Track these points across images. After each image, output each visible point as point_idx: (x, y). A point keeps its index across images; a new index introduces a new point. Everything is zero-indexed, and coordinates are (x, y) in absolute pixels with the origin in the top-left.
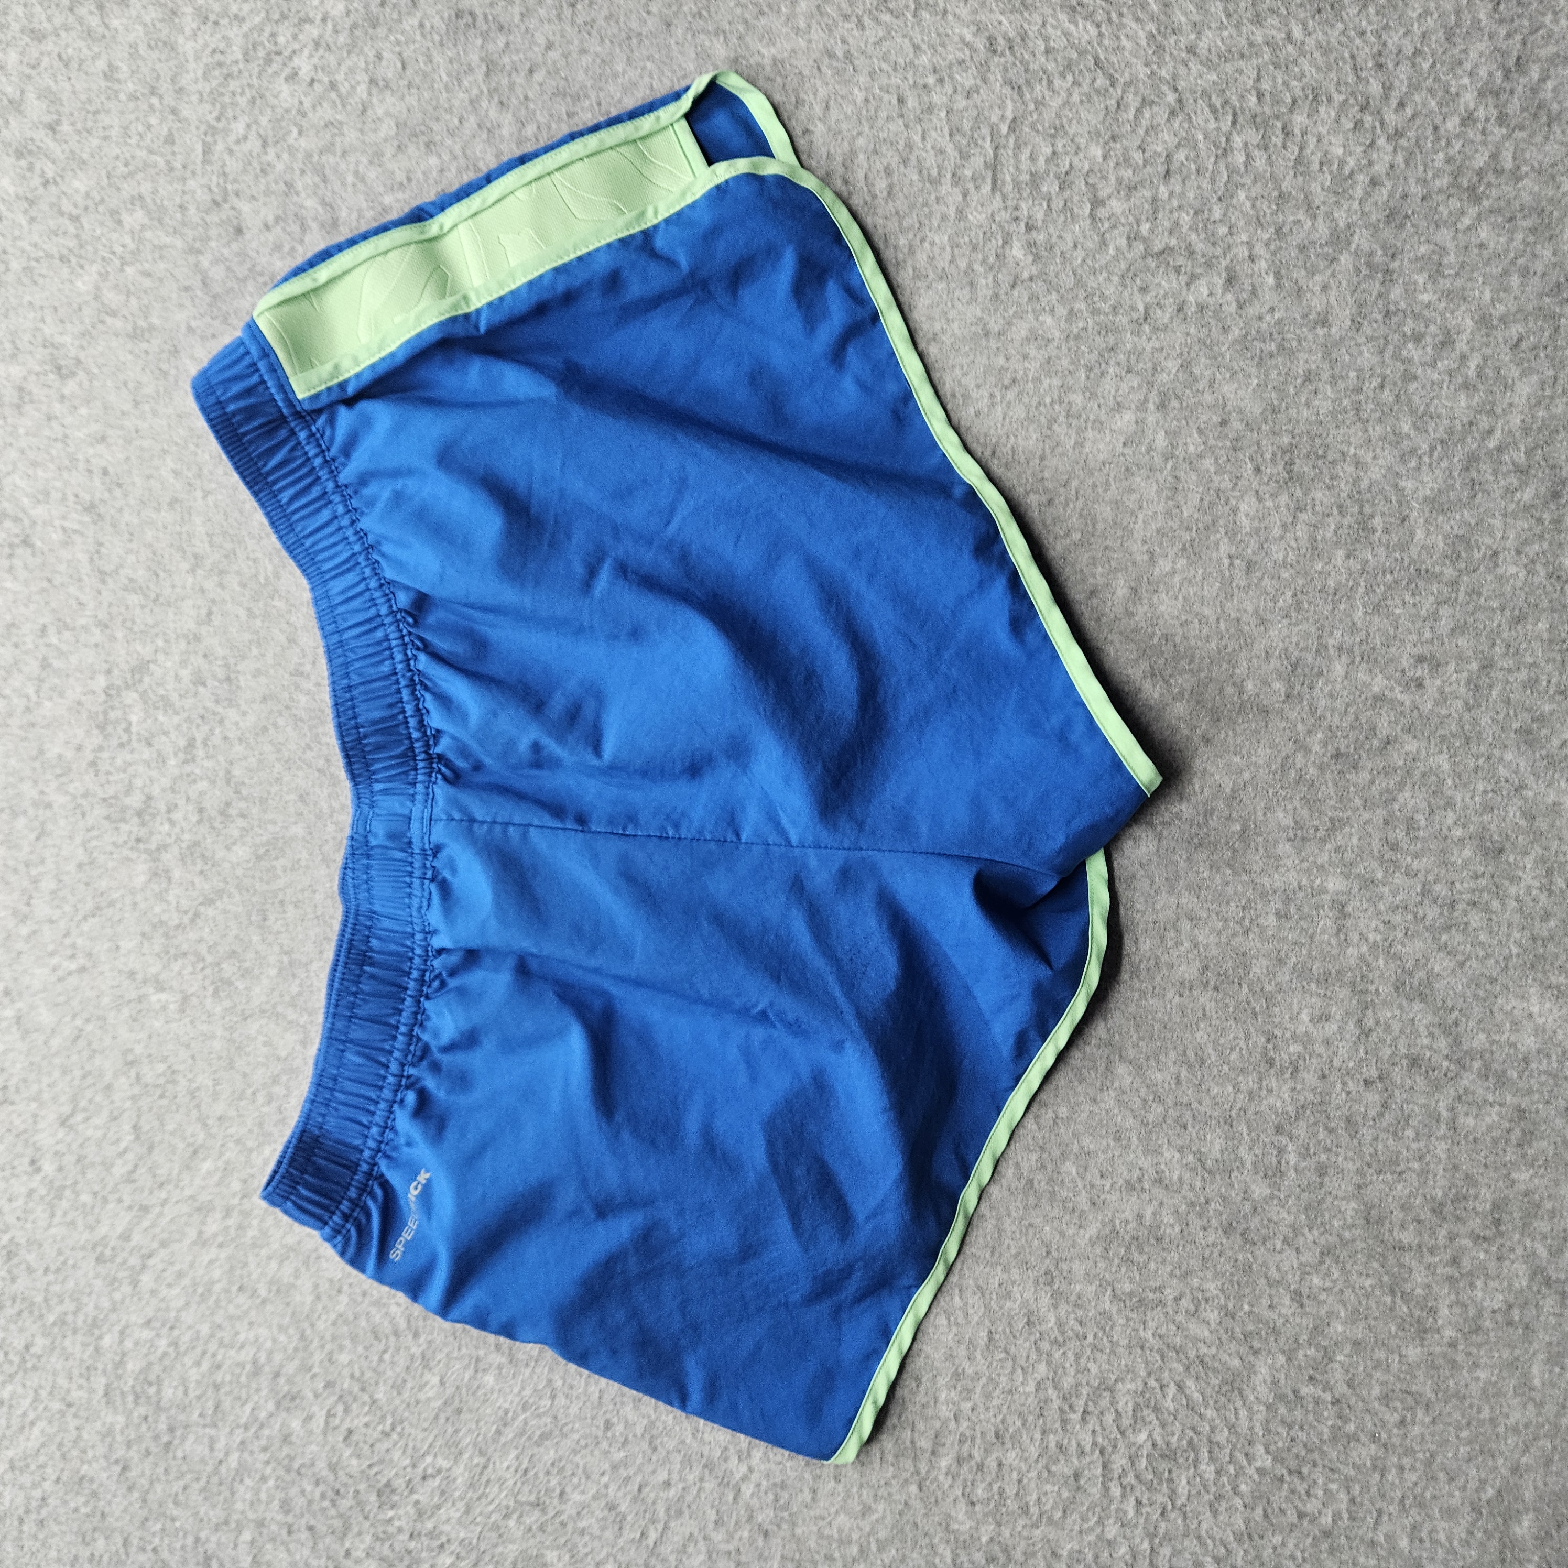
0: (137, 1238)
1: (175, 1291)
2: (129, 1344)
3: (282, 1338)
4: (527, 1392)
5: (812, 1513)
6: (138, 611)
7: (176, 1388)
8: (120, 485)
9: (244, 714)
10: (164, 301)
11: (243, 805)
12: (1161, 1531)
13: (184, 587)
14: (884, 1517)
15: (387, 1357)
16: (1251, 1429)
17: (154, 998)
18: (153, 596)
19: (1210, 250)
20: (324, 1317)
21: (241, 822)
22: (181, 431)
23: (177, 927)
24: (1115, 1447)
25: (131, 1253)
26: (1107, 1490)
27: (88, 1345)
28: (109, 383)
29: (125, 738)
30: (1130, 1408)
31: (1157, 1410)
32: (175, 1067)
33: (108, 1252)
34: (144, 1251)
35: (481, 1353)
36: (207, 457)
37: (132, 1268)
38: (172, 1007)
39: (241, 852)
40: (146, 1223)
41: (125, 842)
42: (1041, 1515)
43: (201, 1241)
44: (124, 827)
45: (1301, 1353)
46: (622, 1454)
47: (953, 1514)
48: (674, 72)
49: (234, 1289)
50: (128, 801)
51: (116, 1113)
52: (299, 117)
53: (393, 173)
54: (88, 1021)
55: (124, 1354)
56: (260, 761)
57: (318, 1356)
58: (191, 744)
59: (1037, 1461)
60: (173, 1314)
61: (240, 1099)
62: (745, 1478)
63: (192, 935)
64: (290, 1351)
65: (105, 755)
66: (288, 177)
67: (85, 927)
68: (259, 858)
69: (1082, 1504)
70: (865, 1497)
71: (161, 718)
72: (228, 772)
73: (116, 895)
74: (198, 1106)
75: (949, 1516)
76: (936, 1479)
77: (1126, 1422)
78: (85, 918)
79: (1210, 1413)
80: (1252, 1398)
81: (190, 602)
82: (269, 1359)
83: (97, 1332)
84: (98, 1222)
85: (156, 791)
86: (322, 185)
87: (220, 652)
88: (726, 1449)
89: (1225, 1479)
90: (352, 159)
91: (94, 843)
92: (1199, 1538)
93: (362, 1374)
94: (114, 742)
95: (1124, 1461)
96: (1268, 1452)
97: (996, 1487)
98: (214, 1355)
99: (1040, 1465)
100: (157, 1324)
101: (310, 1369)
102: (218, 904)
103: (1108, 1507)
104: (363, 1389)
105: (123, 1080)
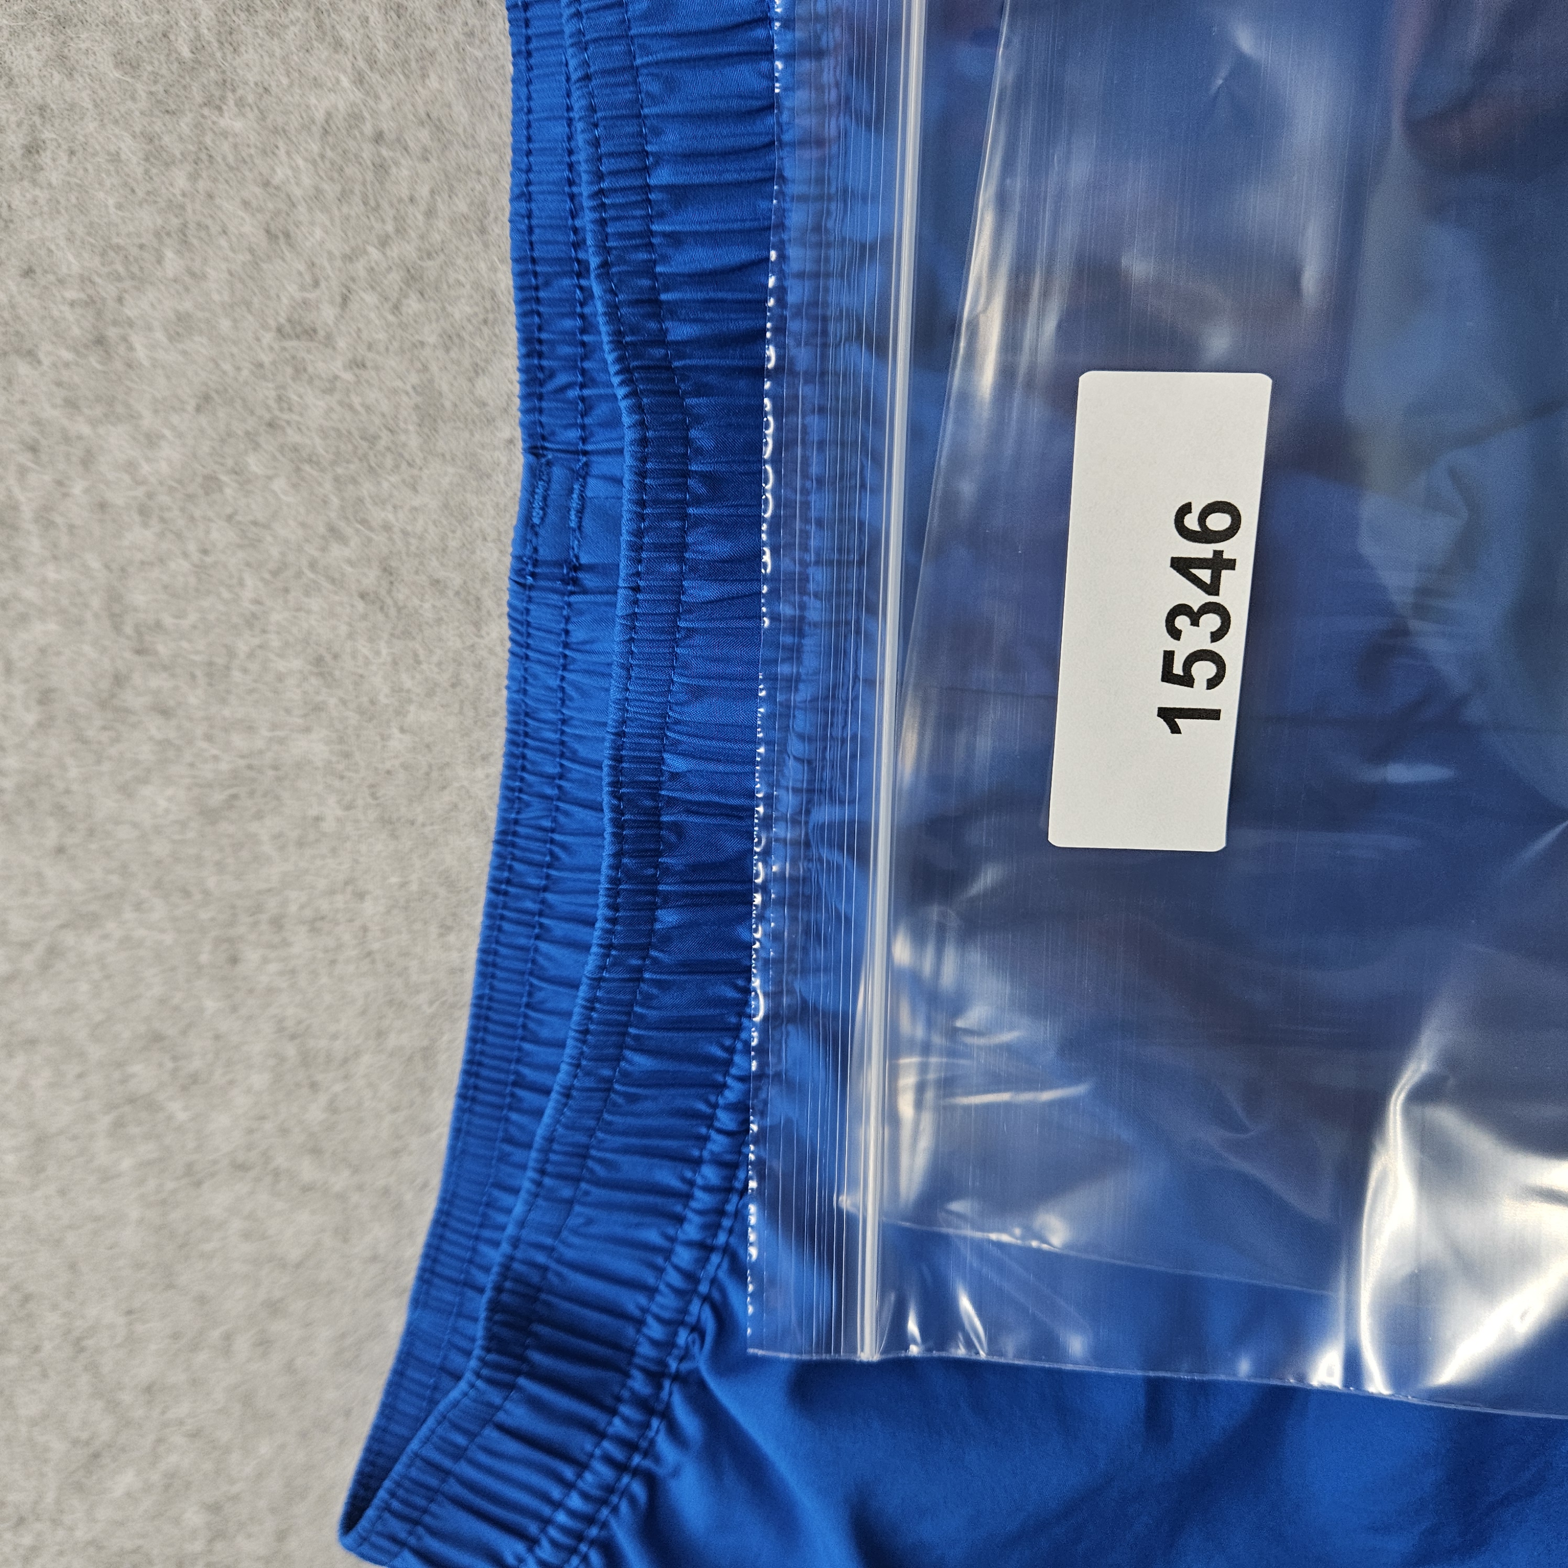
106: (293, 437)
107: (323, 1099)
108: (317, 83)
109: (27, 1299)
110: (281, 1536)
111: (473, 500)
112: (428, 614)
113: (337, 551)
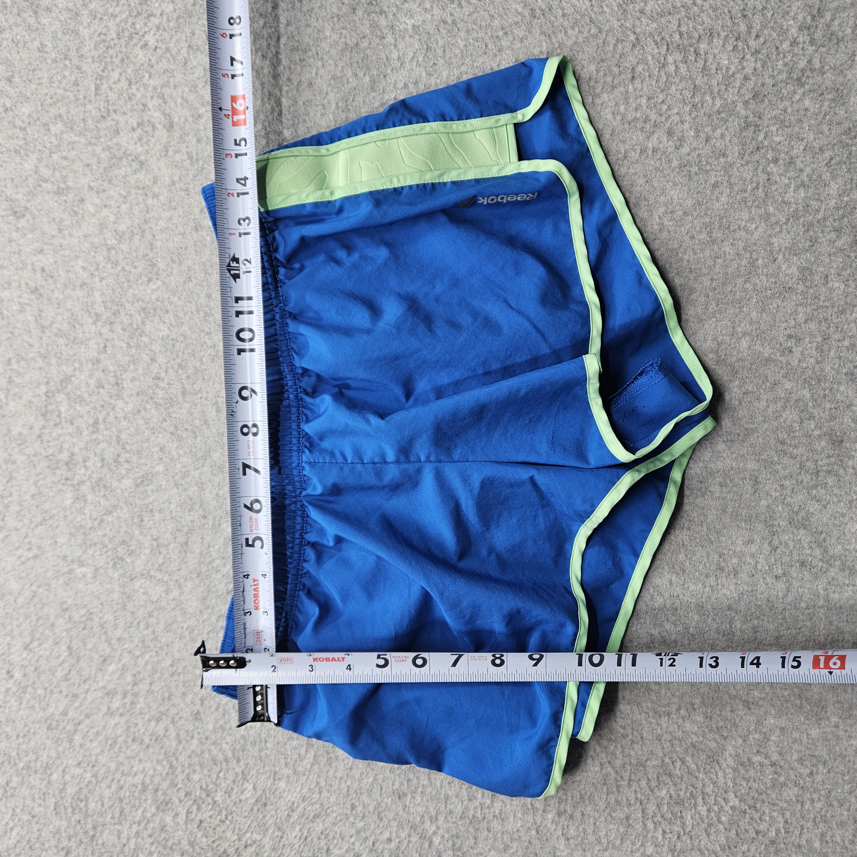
0: (71, 714)
1: (95, 744)
2: (68, 778)
3: (159, 768)
4: (305, 790)
5: (475, 851)
6: (64, 348)
7: (97, 802)
8: (52, 277)
9: (127, 403)
10: (75, 172)
11: (127, 455)
12: (678, 848)
13: (90, 333)
14: (517, 851)
15: (221, 775)
16: (726, 783)
17: (78, 571)
18: (72, 338)
19: (659, 119)
20: (183, 754)
21: (126, 466)
22: (86, 245)
23: (91, 528)
24: (648, 799)
25: (68, 723)
26: (645, 826)
27: (44, 779)
28: (44, 220)
29: (58, 420)
30: (655, 776)
31: (670, 775)
32: (91, 611)
33: (54, 723)
34: (76, 721)
35: (277, 769)
36: (102, 258)
37: (69, 731)
38: (89, 575)
39: (127, 483)
40: (77, 704)
41: (59, 481)
42: (608, 843)
43: (110, 713)
44: (58, 472)
45: (751, 737)
46: (362, 824)
47: (557, 846)
48: (359, 34)
49: (130, 740)
50: (60, 457)
51: (57, 640)
52: (149, 68)
53: (203, 96)
54: (39, 586)
55: (65, 784)
56: (137, 430)
57: (181, 777)
58: (96, 422)
59: (604, 811)
60: (94, 758)
61: (130, 627)
62: (435, 833)
63: (100, 533)
64: (164, 775)
65: (47, 431)
66: (144, 101)
67: (37, 532)
68: (137, 486)
69: (632, 835)
70: (505, 839)
71: (78, 408)
72: (118, 437)
73: (54, 512)
74: (105, 633)
75: (554, 847)
76: (546, 826)
77: (653, 784)
78: (37, 526)
79: (701, 776)
80: (724, 765)
81: (94, 341)
82: (152, 781)
83: (49, 772)
84: (48, 705)
85: (76, 450)
86: (163, 105)
87: (112, 368)
88: (423, 816)
89: (713, 814)
90: (180, 90)
91: (41, 482)
92: (700, 850)
93: (207, 786)
94: (52, 423)
95: (654, 808)
96: (736, 797)
97: (581, 828)
98: (119, 781)
99: (606, 814)
100: (84, 765)
101: (177, 785)
102: (115, 514)
103: (647, 836)
104: (208, 796)
105: (61, 620)
106: (156, 400)
107: (162, 556)
108: (160, 330)
109: (91, 613)
110: (151, 684)
111: (193, 410)
112: (184, 436)
113: (165, 424)
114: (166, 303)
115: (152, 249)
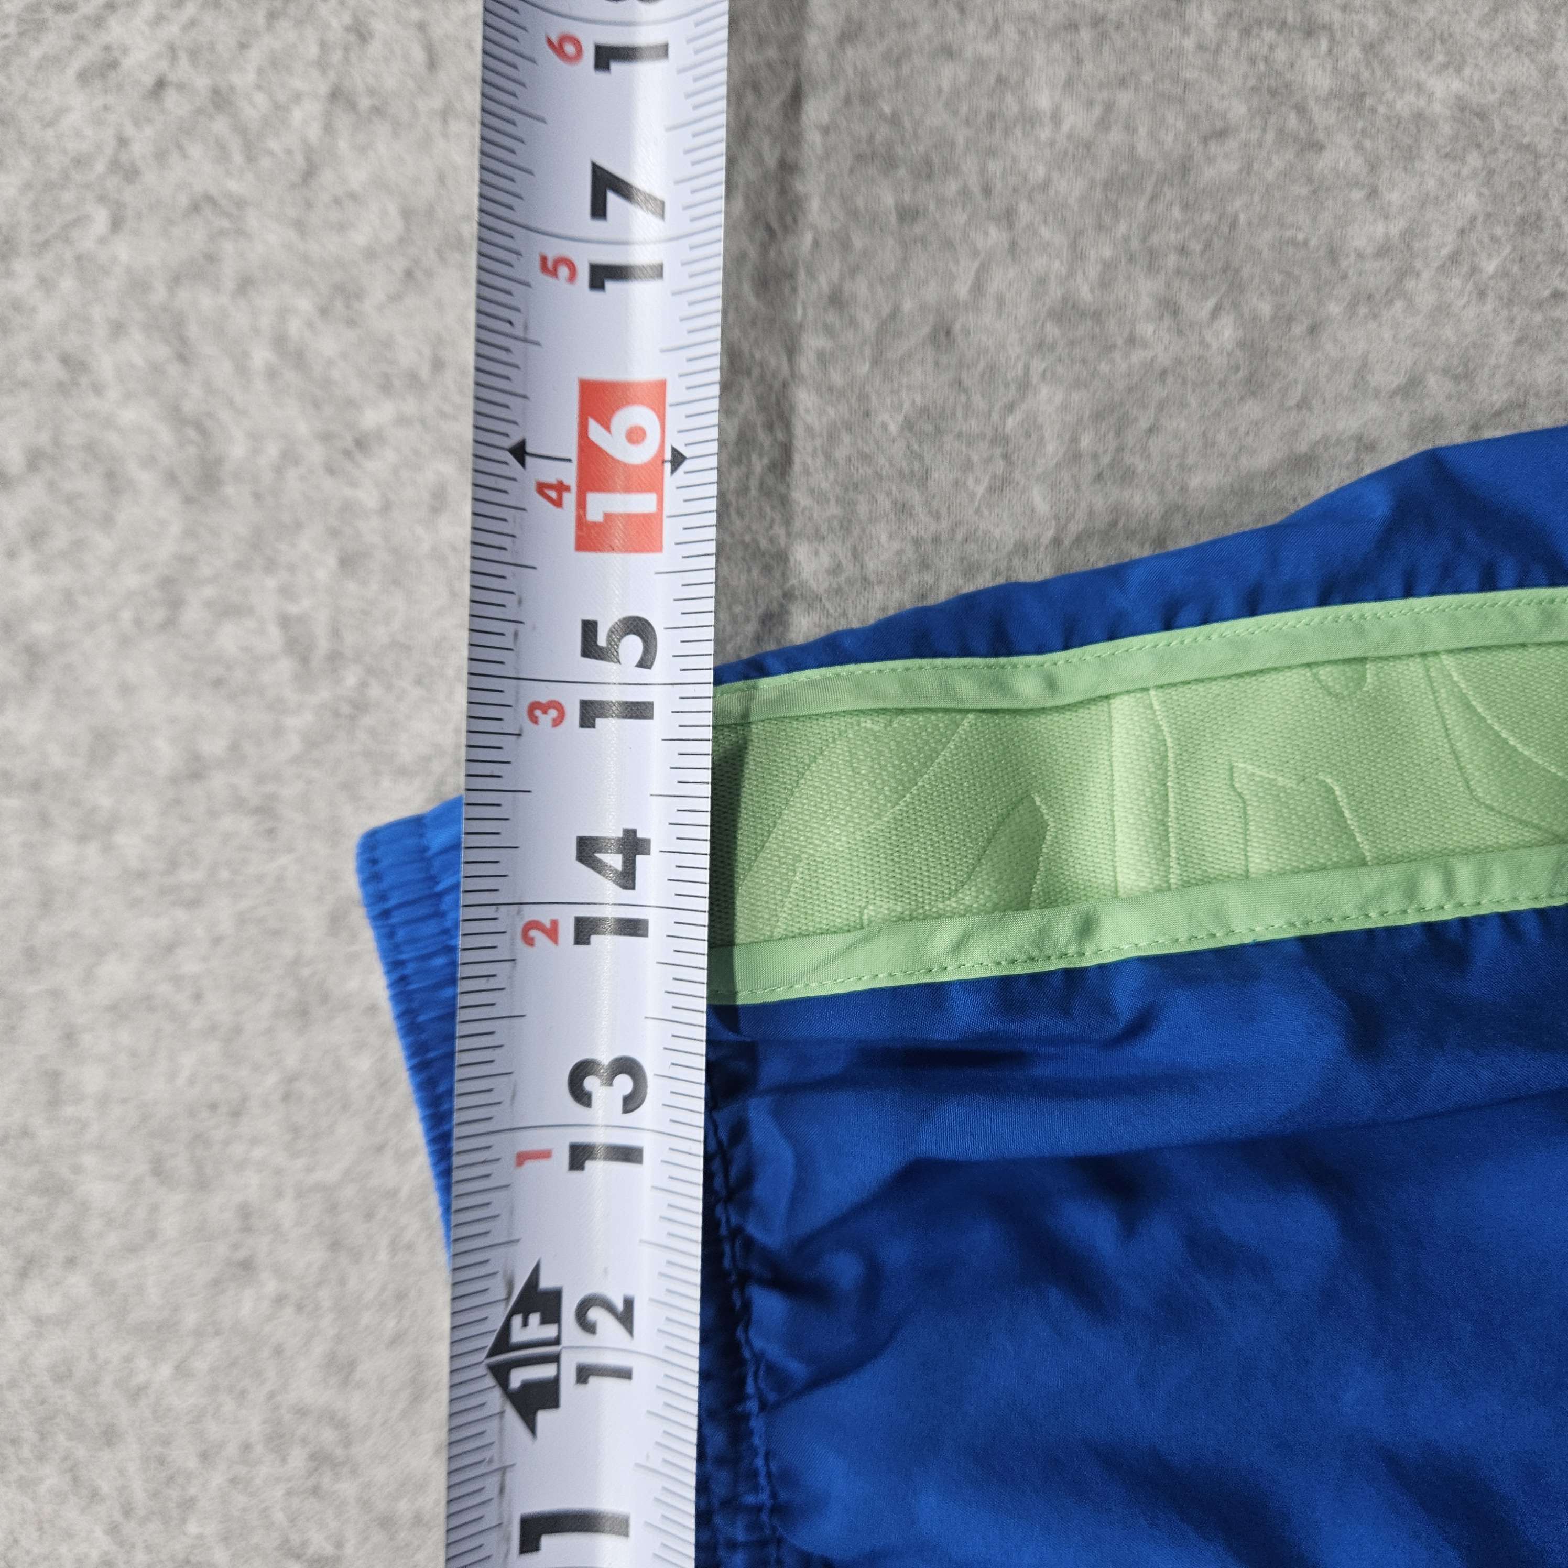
52: (113, 182)
53: (388, 343)
66: (72, 342)
86: (174, 369)
90: (267, 302)
114: (106, 1392)
115: (54, 1103)
